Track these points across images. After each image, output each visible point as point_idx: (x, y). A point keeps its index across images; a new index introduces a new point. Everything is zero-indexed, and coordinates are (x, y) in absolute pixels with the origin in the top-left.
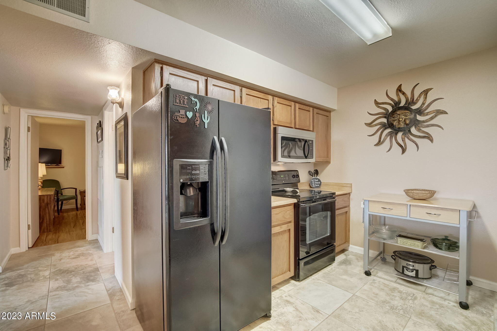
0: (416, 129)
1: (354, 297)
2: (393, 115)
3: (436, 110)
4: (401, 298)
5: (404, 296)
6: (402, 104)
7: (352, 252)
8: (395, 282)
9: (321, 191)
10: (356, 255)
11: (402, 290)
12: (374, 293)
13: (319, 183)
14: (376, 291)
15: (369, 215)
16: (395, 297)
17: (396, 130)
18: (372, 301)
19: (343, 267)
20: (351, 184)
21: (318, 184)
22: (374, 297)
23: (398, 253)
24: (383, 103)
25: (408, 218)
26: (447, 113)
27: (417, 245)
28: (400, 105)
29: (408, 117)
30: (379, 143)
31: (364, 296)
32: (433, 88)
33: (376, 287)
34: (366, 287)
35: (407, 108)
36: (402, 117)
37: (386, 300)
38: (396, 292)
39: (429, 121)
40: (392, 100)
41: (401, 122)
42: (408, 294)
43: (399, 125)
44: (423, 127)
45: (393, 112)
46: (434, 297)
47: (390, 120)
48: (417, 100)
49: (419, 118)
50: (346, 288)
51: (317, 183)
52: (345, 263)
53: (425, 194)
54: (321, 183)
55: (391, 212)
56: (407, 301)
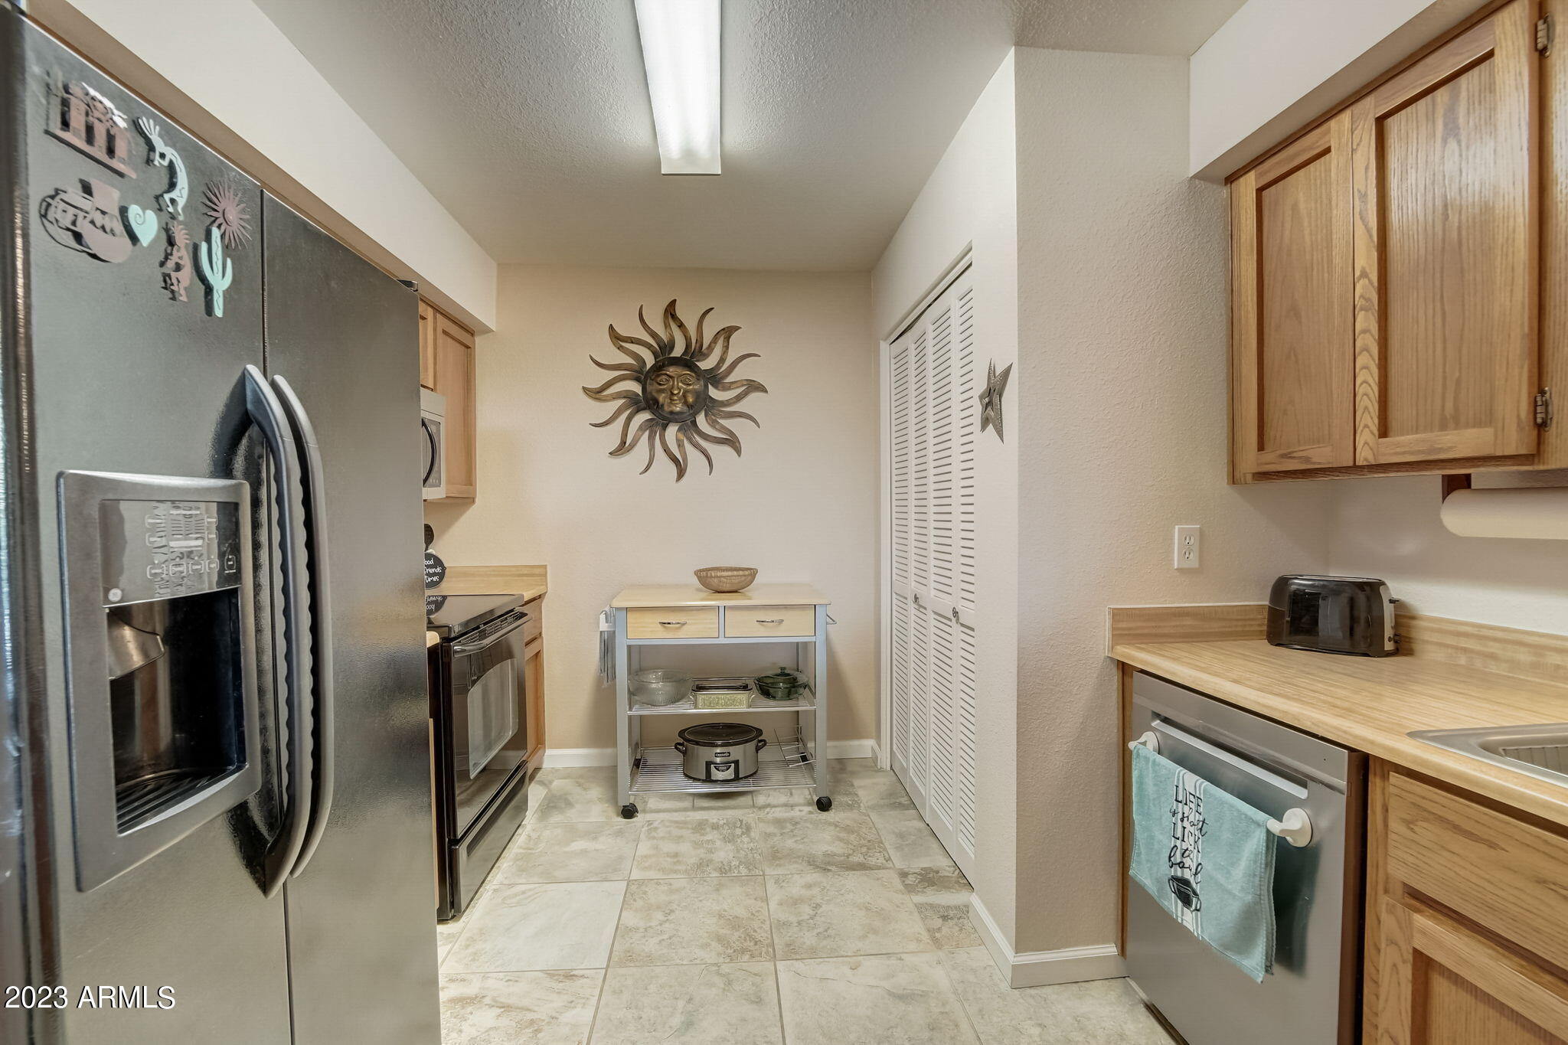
0: (707, 420)
1: (633, 888)
2: (659, 376)
3: (747, 380)
4: (727, 840)
5: (726, 831)
6: (678, 352)
7: (555, 771)
8: (694, 808)
9: (444, 597)
10: (568, 774)
11: (715, 821)
12: (668, 855)
13: (439, 570)
14: (669, 847)
15: (629, 647)
16: (713, 842)
17: (664, 418)
18: (675, 876)
19: (556, 818)
20: (545, 567)
21: (434, 574)
22: (675, 863)
23: (690, 733)
24: (632, 341)
25: (722, 641)
26: (766, 392)
27: (739, 701)
28: (673, 355)
29: (691, 387)
30: (622, 449)
31: (652, 874)
32: (739, 328)
33: (663, 838)
34: (644, 848)
35: (688, 362)
36: (678, 384)
37: (701, 859)
38: (708, 830)
39: (734, 403)
40: (654, 335)
41: (676, 398)
42: (732, 824)
43: (672, 405)
44: (722, 418)
45: (658, 368)
46: (773, 809)
47: (649, 388)
48: (710, 348)
49: (713, 392)
50: (601, 873)
51: (432, 571)
52: (555, 807)
53: (743, 579)
54: (444, 569)
55: (682, 633)
56: (739, 841)
